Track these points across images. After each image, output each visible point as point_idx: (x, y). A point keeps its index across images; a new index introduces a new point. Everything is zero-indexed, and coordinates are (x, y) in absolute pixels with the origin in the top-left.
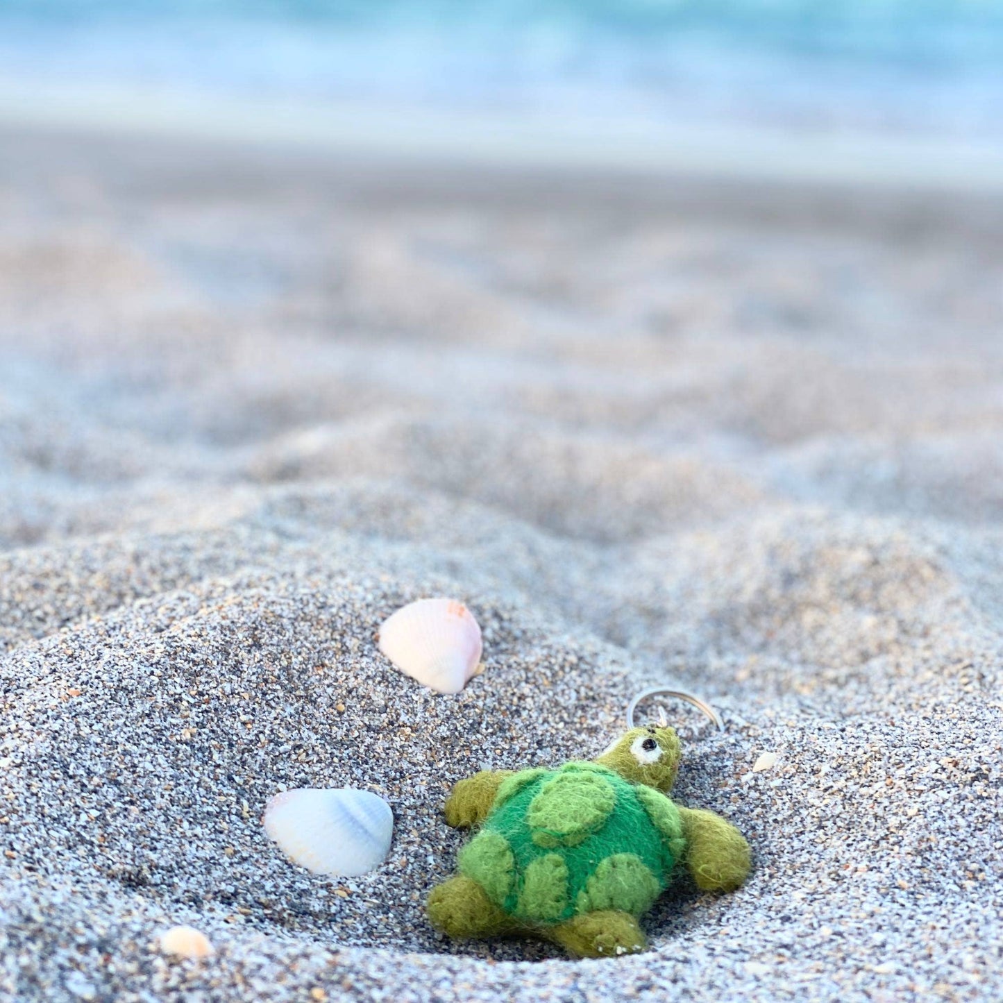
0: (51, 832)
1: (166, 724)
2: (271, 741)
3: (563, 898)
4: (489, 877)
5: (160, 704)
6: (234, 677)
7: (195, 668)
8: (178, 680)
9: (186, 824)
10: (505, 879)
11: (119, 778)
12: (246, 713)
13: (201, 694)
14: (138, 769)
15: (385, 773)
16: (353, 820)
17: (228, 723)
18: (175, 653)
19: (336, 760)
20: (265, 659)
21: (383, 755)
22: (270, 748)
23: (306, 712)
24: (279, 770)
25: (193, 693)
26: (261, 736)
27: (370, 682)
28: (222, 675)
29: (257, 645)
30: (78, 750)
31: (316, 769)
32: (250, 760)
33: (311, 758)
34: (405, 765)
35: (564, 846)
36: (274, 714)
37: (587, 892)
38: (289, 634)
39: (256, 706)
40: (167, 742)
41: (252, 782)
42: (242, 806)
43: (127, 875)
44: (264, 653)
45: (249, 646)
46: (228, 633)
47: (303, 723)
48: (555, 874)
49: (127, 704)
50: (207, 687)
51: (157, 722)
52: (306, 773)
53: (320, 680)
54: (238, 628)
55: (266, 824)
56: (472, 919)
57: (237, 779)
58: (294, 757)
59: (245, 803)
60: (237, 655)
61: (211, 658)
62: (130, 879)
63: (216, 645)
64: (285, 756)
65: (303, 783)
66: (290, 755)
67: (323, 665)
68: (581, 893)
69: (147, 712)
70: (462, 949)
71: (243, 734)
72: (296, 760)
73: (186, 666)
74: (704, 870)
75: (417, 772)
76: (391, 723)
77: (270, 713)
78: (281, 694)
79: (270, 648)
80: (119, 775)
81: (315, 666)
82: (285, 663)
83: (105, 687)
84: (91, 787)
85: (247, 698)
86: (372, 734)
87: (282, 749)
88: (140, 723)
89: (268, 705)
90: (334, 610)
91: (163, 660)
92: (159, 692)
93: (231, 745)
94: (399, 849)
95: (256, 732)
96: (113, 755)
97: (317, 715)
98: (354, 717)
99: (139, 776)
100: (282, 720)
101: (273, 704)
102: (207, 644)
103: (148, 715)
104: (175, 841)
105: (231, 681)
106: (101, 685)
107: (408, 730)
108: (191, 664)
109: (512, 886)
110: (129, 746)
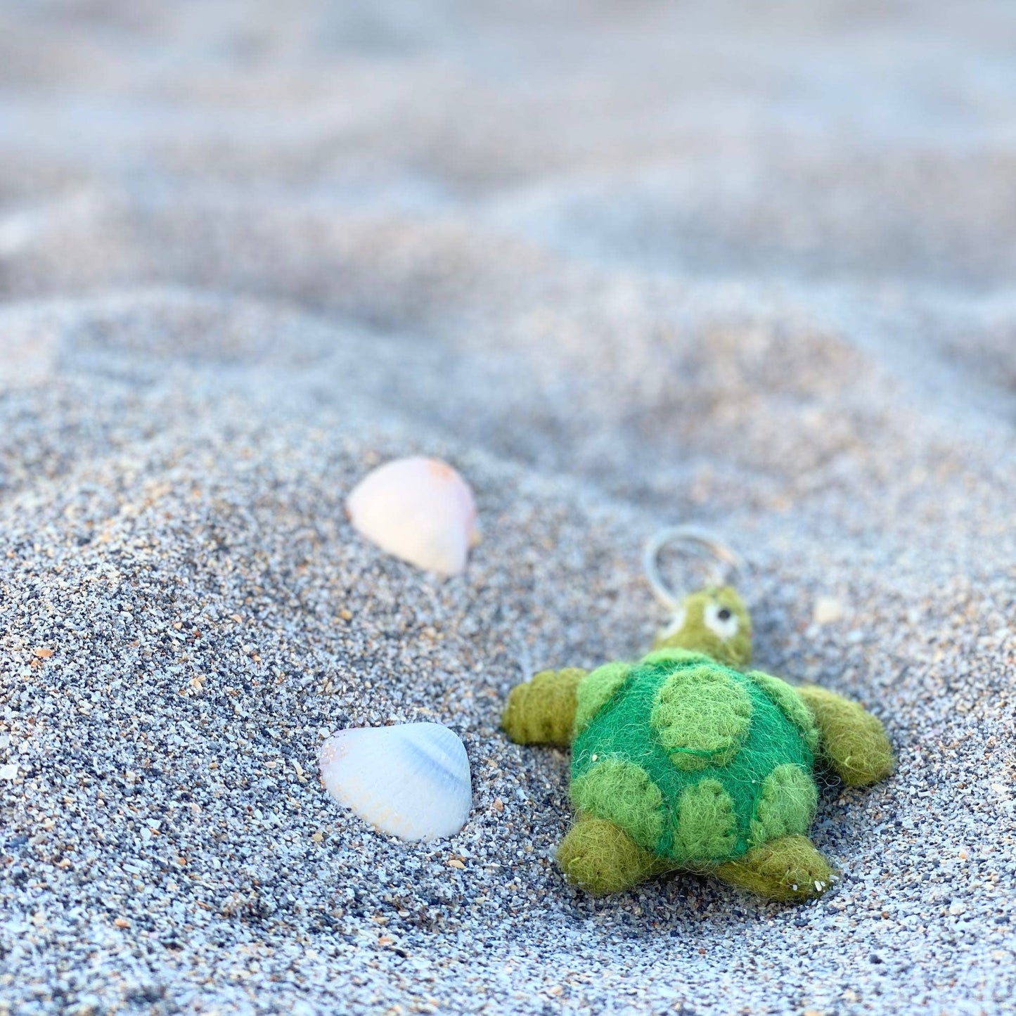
0: (126, 867)
1: (168, 675)
2: (287, 674)
3: (732, 831)
4: (637, 818)
5: (148, 649)
6: (215, 596)
7: (165, 592)
8: (153, 611)
9: (258, 813)
10: (657, 818)
11: (155, 766)
12: (247, 642)
13: (187, 626)
14: (170, 748)
15: (425, 690)
16: (434, 764)
17: (232, 659)
18: (135, 575)
19: (368, 684)
20: (239, 565)
21: (414, 668)
22: (291, 683)
23: (310, 627)
24: (309, 710)
25: (179, 626)
26: (274, 668)
27: (368, 576)
28: (200, 595)
29: (223, 548)
30: (91, 738)
31: (351, 700)
32: (274, 703)
33: (339, 686)
34: (442, 676)
35: (716, 766)
36: (277, 638)
37: (760, 820)
38: (253, 527)
39: (253, 630)
40: (181, 702)
41: (291, 733)
42: (293, 768)
43: (247, 910)
44: (236, 557)
45: (214, 551)
46: (183, 537)
47: (312, 641)
48: (718, 804)
49: (111, 656)
50: (190, 615)
51: (158, 675)
52: (341, 708)
53: (309, 583)
54: (193, 528)
55: (327, 786)
56: (623, 870)
57: (271, 731)
58: (320, 689)
59: (295, 762)
60: (205, 566)
61: (178, 574)
62: (251, 914)
63: (177, 555)
64: (309, 689)
65: (342, 723)
66: (314, 687)
67: (305, 563)
68: (753, 822)
69: (139, 663)
70: (601, 903)
71: (254, 671)
72: (324, 693)
73: (155, 590)
74: (852, 764)
75: (456, 682)
76: (409, 625)
77: (272, 636)
78: (274, 609)
79: (240, 550)
80: (153, 761)
81: (297, 565)
82: (263, 567)
83: (77, 638)
84: (130, 787)
85: (240, 621)
86: (392, 642)
87: (303, 681)
88: (139, 681)
89: (266, 625)
90: (291, 488)
91: (124, 587)
92: (140, 633)
93: (247, 688)
94: (484, 787)
95: (267, 665)
96: (131, 733)
97: (323, 628)
98: (365, 624)
99: (175, 757)
100: (289, 643)
101: (271, 624)
102: (165, 556)
103: (142, 667)
104: (259, 840)
105: (212, 602)
106: (71, 637)
107: (431, 631)
108: (159, 587)
109: (665, 823)
110: (144, 717)
